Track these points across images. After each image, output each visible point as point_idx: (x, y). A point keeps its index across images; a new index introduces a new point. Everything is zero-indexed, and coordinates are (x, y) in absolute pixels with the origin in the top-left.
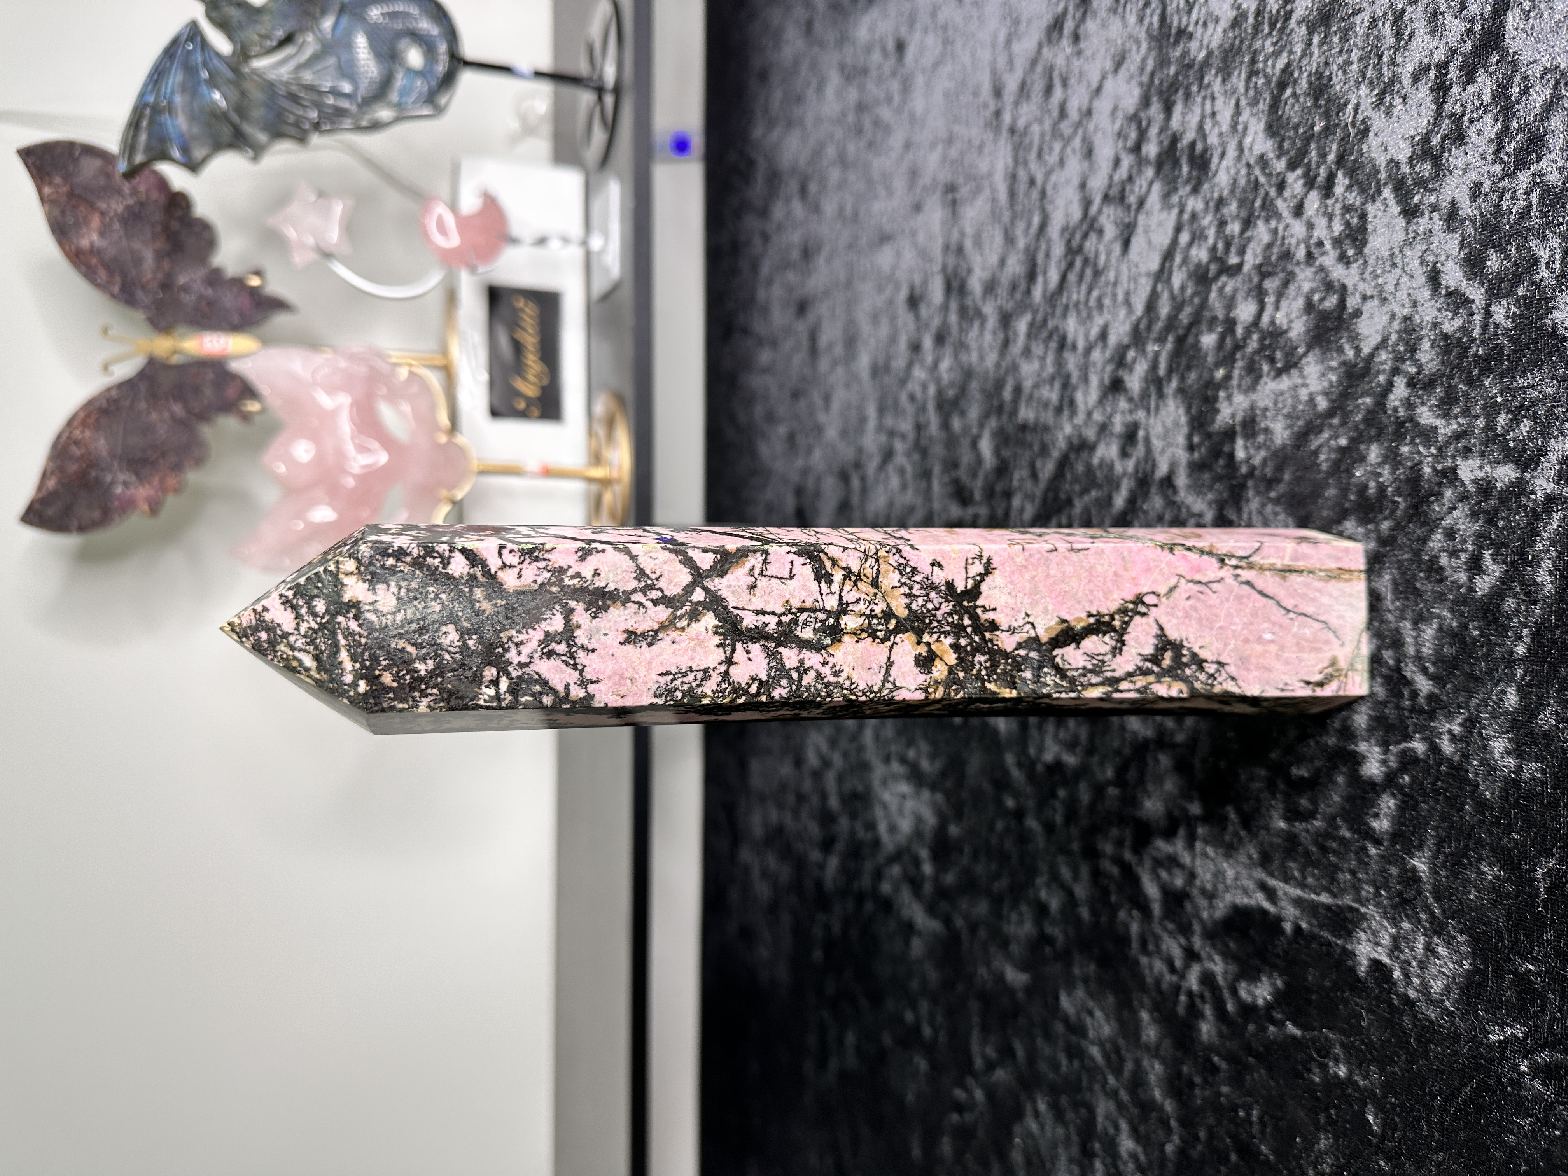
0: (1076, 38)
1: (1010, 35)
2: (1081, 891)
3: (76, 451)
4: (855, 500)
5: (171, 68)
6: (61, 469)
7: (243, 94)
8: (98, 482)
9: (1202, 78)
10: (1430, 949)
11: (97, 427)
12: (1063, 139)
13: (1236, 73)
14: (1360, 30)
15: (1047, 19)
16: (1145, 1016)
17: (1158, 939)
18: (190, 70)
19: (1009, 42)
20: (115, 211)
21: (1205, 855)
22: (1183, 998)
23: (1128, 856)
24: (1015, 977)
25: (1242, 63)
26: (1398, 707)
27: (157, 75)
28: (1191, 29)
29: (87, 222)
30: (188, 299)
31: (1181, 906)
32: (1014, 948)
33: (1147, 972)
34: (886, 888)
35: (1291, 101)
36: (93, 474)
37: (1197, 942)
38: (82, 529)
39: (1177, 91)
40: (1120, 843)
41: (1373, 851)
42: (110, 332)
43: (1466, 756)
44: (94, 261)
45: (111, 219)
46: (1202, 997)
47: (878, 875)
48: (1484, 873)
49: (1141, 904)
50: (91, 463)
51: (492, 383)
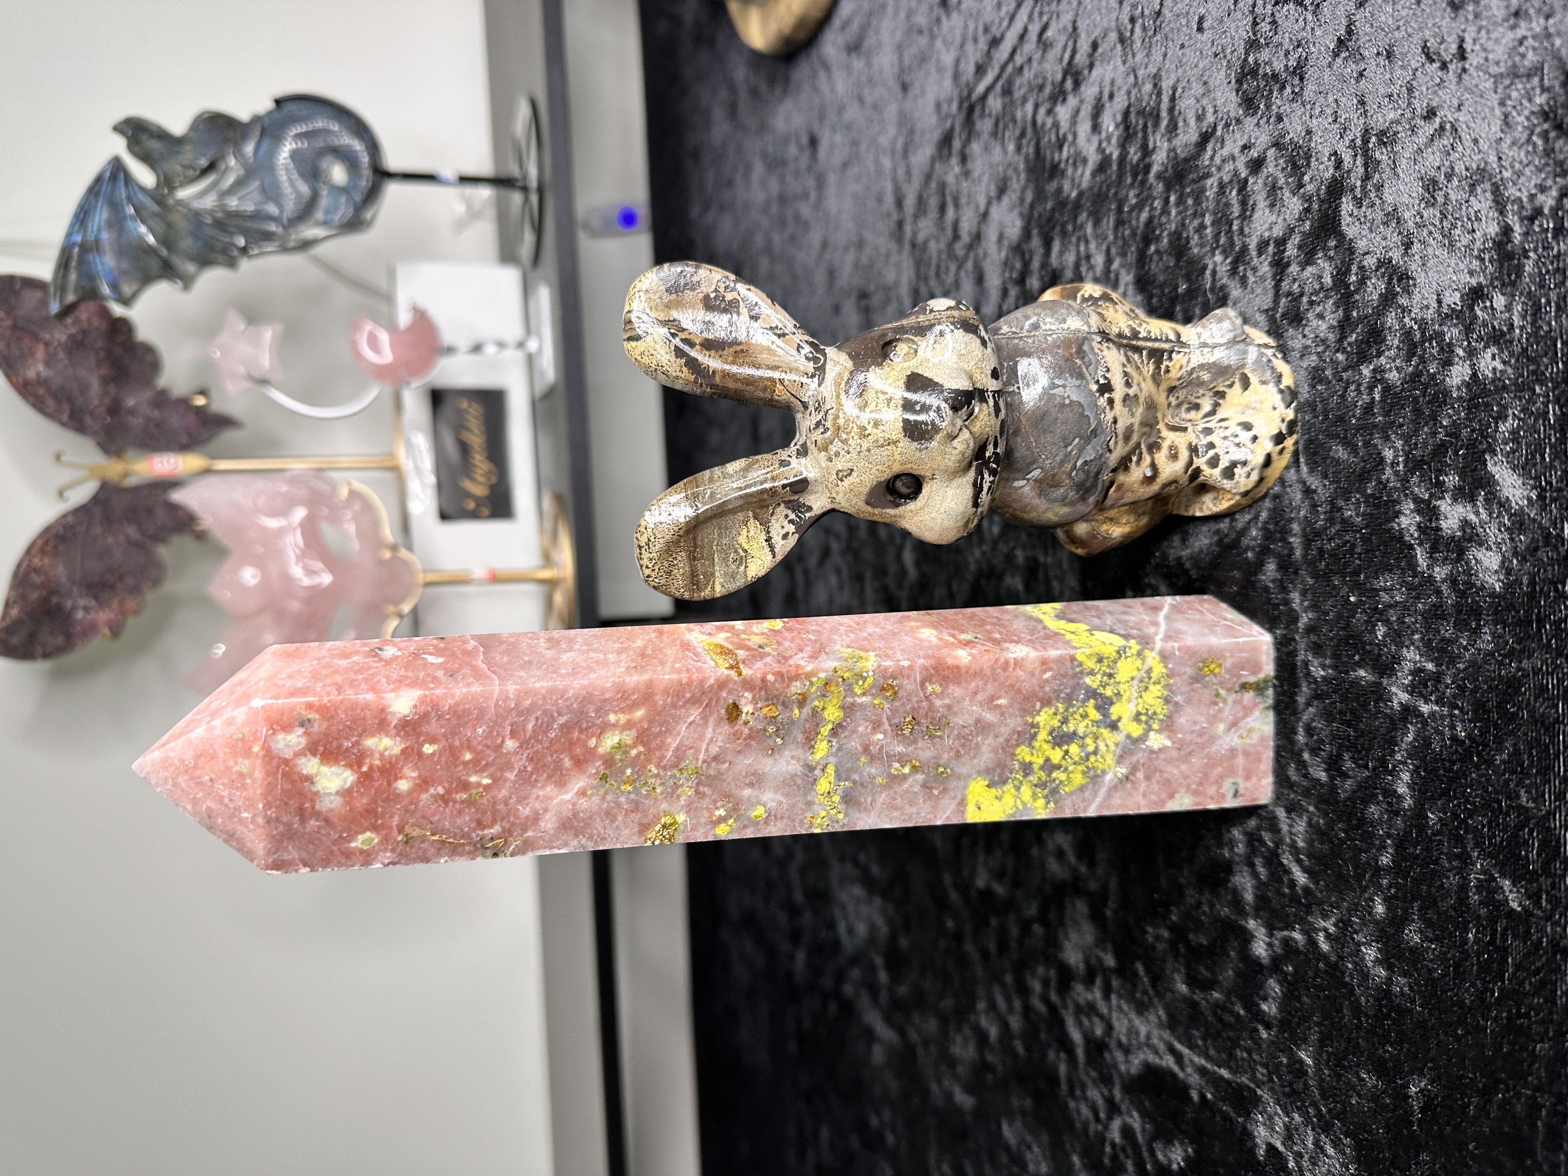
0: (964, 159)
1: (906, 144)
2: (1015, 1023)
3: (37, 579)
4: (800, 593)
5: (96, 206)
6: (23, 597)
7: (170, 226)
8: (59, 608)
9: (1075, 218)
10: (1319, 1147)
11: (55, 554)
12: (957, 259)
13: (1105, 220)
14: (1210, 193)
15: (936, 136)
16: (1076, 1159)
17: (1083, 1087)
18: (114, 206)
19: (906, 152)
20: (59, 340)
21: (1120, 1008)
22: (1108, 1149)
23: (1054, 997)
24: (963, 1099)
25: (1110, 210)
26: (1279, 892)
27: (82, 215)
28: (1062, 165)
29: (32, 354)
30: (135, 422)
31: (1101, 1055)
32: (961, 1070)
33: (1076, 1117)
34: (848, 989)
35: (1155, 257)
36: (54, 600)
37: (1117, 1094)
38: (46, 656)
39: (1053, 228)
40: (1046, 983)
41: (1264, 1035)
42: (63, 458)
43: (1341, 958)
44: (41, 391)
45: (56, 348)
46: (1123, 1149)
47: (840, 977)
48: (1363, 1080)
49: (1066, 1046)
50: (52, 590)
51: (440, 486)
